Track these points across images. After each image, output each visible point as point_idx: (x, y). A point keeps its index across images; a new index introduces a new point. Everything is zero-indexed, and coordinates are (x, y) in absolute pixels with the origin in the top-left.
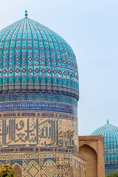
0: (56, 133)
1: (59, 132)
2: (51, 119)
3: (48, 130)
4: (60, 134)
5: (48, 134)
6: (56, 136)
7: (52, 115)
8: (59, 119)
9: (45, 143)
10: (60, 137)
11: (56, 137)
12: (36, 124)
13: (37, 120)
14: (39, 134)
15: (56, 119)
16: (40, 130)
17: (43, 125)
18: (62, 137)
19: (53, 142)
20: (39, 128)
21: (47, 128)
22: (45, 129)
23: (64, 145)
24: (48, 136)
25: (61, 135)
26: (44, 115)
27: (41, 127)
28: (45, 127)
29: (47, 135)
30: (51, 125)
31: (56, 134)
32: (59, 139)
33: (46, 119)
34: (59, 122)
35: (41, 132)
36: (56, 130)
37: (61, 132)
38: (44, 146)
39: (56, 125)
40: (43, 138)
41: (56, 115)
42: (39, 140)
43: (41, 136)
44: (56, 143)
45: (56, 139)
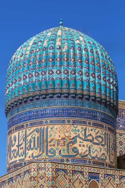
0: (45, 141)
1: (49, 140)
2: (39, 127)
3: (36, 140)
4: (50, 142)
5: (36, 145)
6: (45, 145)
7: (41, 123)
8: (50, 126)
9: (32, 155)
10: (51, 146)
11: (45, 147)
12: (24, 136)
13: (26, 132)
14: (27, 146)
15: (46, 127)
16: (28, 142)
17: (31, 135)
18: (54, 145)
19: (41, 152)
20: (27, 140)
21: (34, 138)
22: (33, 140)
23: (57, 154)
24: (36, 146)
25: (52, 143)
26: (32, 125)
27: (29, 138)
28: (32, 138)
29: (34, 146)
30: (39, 134)
31: (45, 143)
32: (49, 148)
33: (34, 128)
34: (49, 130)
35: (29, 143)
36: (45, 139)
37: (52, 140)
38: (31, 158)
39: (45, 134)
40: (30, 151)
41: (46, 122)
42: (27, 153)
43: (29, 148)
44: (45, 154)
45: (45, 149)
